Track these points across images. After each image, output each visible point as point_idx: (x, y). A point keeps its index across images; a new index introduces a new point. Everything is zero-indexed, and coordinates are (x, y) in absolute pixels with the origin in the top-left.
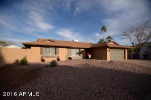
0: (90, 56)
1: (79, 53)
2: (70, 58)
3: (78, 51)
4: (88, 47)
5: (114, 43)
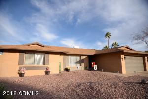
4: (92, 54)
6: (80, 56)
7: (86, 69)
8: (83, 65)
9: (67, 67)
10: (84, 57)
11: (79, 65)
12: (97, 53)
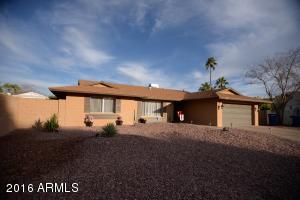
0: (182, 118)
1: (162, 111)
2: (142, 121)
3: (158, 105)
4: (179, 98)
5: (231, 91)
6: (162, 102)
7: (169, 120)
8: (165, 115)
9: (143, 117)
10: (168, 104)
11: (159, 116)
12: (187, 98)
